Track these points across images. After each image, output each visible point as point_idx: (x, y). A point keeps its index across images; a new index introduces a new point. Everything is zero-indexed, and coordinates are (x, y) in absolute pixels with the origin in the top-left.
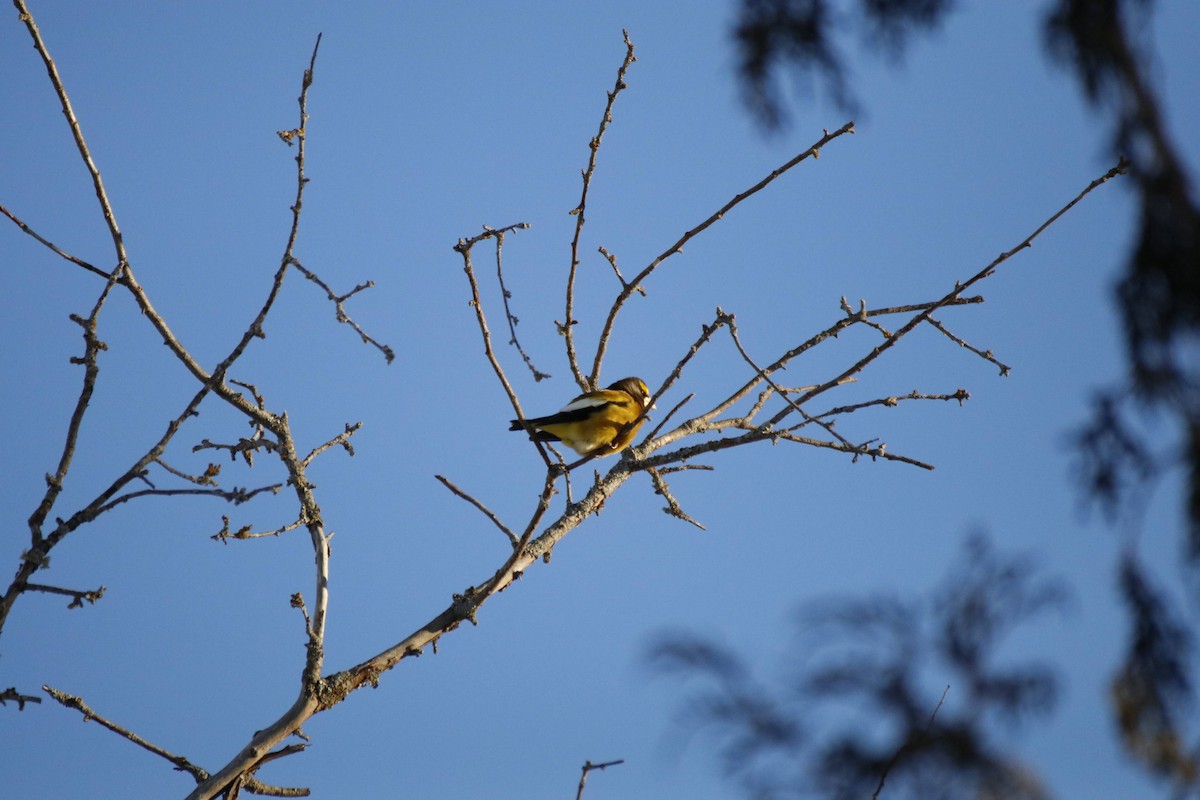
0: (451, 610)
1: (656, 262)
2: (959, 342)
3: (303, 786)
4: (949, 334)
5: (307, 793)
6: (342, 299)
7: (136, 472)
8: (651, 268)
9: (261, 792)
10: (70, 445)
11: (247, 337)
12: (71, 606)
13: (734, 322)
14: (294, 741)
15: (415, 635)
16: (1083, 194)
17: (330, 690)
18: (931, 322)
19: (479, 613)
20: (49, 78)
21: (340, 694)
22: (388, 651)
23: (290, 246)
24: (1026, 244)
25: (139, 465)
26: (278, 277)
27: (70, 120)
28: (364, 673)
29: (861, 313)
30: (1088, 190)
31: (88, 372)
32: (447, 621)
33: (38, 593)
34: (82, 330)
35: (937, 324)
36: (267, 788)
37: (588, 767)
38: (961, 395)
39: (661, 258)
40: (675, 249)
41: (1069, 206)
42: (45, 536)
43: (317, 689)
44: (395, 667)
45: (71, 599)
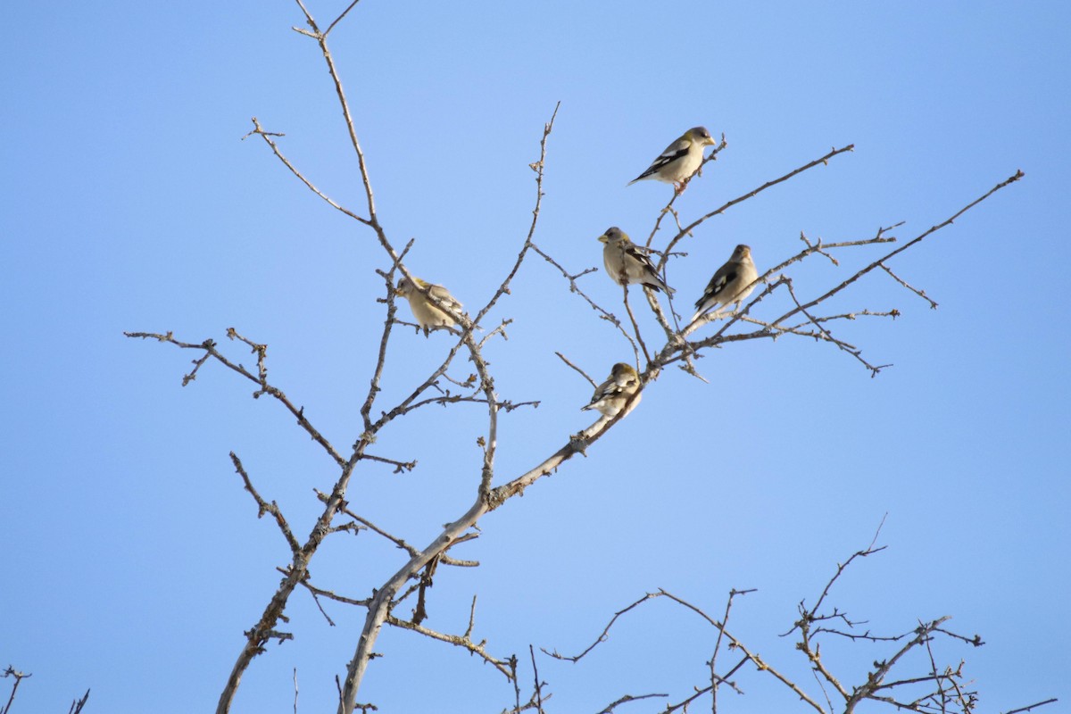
0: (569, 445)
1: (704, 218)
2: (903, 283)
3: (475, 560)
4: (895, 277)
5: (477, 564)
6: (574, 278)
7: (431, 382)
8: (700, 221)
9: (450, 564)
10: (381, 359)
11: (499, 293)
12: (396, 472)
13: (792, 284)
14: (471, 531)
15: (547, 461)
16: (991, 192)
17: (496, 498)
18: (884, 268)
19: (589, 449)
20: (336, 92)
21: (501, 501)
22: (530, 472)
23: (530, 235)
24: (950, 221)
25: (433, 377)
26: (521, 256)
27: (348, 120)
28: (517, 488)
29: (817, 246)
30: (995, 189)
31: (390, 310)
32: (567, 452)
33: (371, 461)
34: (384, 281)
35: (888, 270)
36: (454, 561)
37: (732, 594)
38: (894, 313)
39: (709, 216)
40: (719, 211)
41: (981, 199)
42: (373, 422)
43: (488, 497)
44: (535, 482)
45: (395, 467)
